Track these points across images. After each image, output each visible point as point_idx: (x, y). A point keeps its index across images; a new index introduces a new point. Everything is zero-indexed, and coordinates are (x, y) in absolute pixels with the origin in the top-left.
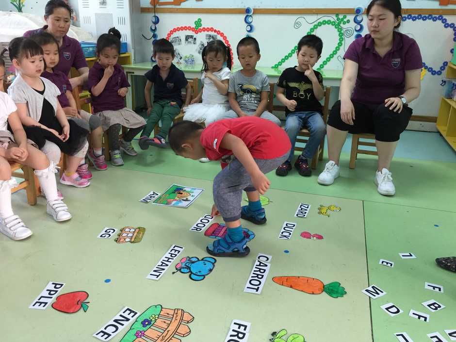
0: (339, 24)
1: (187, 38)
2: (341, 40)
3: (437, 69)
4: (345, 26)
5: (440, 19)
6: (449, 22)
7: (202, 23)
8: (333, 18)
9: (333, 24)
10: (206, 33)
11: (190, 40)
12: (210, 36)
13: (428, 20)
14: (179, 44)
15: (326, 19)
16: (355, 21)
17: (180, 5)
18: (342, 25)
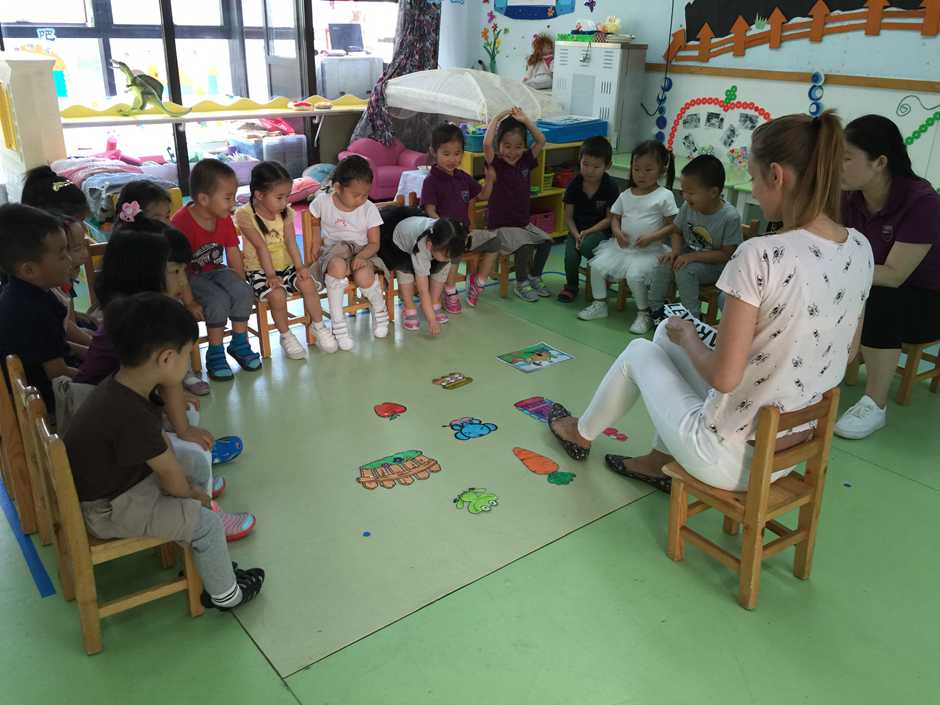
1: (711, 116)
7: (737, 93)
10: (742, 110)
11: (714, 121)
12: (747, 116)
14: (696, 126)
17: (707, 61)
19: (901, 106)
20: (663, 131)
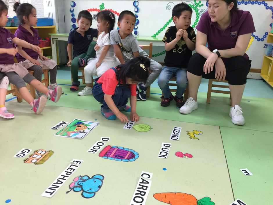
0: (196, 7)
1: (95, 16)
2: (198, 18)
3: (261, 37)
4: (200, 9)
5: (263, 4)
6: (269, 5)
7: (104, 6)
13: (255, 4)
16: (207, 5)
19: (168, 6)
20: (75, 24)
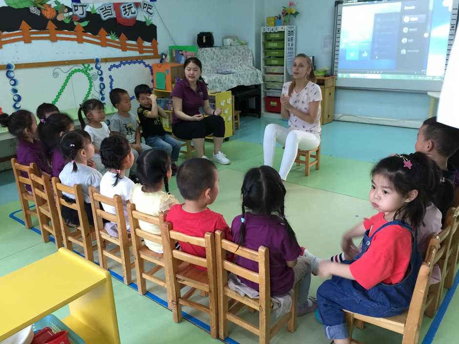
0: (86, 71)
2: (91, 83)
4: (91, 72)
5: (142, 63)
6: (147, 64)
8: (81, 67)
9: (82, 71)
13: (136, 63)
15: (77, 68)
16: (97, 68)
18: (88, 71)
19: (54, 73)
